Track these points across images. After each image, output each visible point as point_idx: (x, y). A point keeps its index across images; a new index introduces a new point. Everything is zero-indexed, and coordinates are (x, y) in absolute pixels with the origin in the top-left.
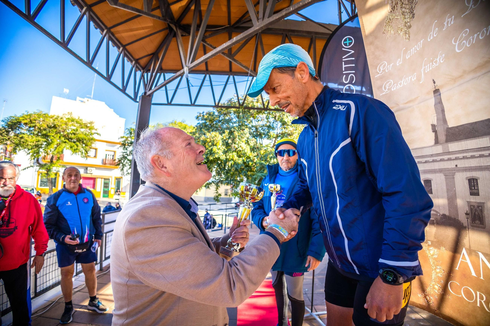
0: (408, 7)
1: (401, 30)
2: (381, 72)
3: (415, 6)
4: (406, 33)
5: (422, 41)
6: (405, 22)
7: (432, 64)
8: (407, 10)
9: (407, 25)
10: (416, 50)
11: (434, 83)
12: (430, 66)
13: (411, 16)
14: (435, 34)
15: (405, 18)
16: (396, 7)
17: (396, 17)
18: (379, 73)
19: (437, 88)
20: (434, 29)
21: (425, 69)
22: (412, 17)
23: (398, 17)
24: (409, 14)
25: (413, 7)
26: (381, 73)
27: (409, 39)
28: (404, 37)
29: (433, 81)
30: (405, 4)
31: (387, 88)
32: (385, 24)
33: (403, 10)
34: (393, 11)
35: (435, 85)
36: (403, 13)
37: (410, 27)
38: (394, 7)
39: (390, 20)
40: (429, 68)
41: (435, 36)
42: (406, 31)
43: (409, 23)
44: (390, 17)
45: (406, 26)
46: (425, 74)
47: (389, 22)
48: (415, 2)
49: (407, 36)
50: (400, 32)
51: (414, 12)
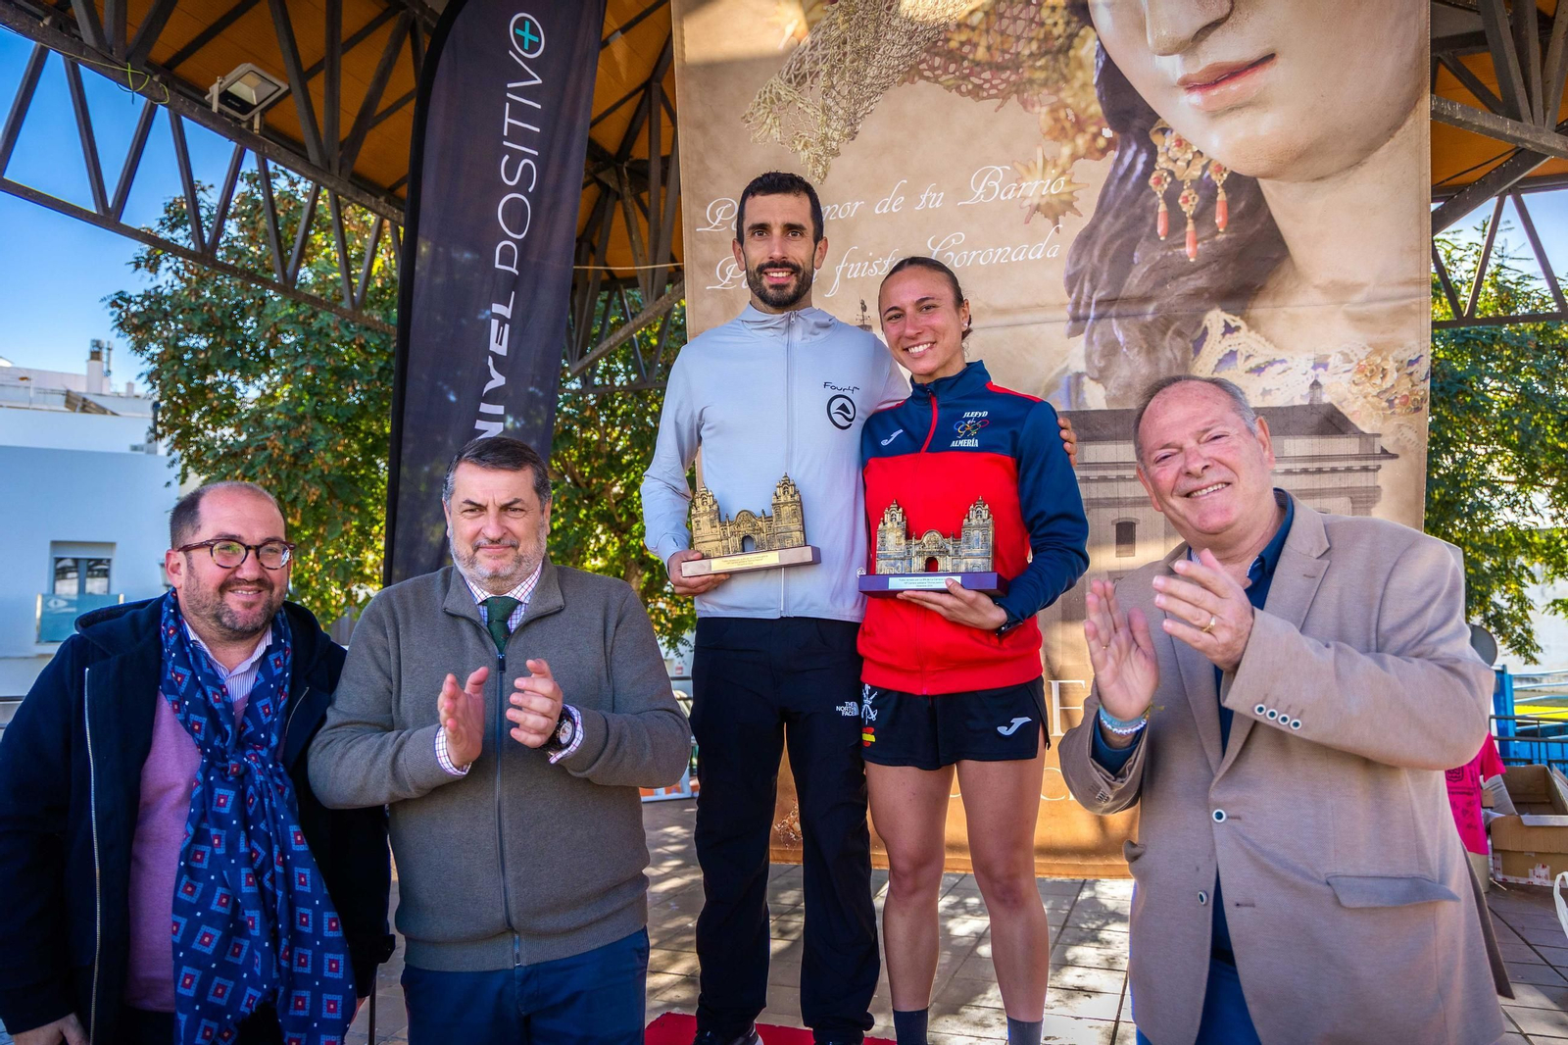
0: (844, 103)
1: (805, 145)
2: (716, 224)
3: (863, 116)
4: (818, 161)
5: (857, 204)
6: (826, 134)
7: (870, 266)
8: (841, 112)
9: (828, 143)
10: (837, 214)
11: (864, 309)
12: (862, 267)
13: (846, 131)
14: (896, 207)
15: (828, 126)
16: (809, 80)
17: (801, 105)
18: (709, 225)
19: (867, 323)
20: (898, 194)
21: (846, 270)
22: (849, 135)
23: (808, 111)
24: (842, 122)
25: (859, 115)
26: (716, 227)
27: (822, 180)
28: (810, 166)
29: (863, 303)
30: (839, 93)
31: (729, 276)
32: (757, 99)
33: (830, 102)
34: (798, 84)
35: (866, 314)
36: (826, 110)
37: (836, 153)
38: (804, 76)
39: (779, 99)
40: (860, 271)
41: (894, 210)
42: (819, 155)
43: (834, 144)
44: (782, 93)
45: (823, 145)
46: (844, 280)
47: (772, 102)
48: (867, 108)
49: (820, 169)
50: (799, 148)
51: (859, 127)
